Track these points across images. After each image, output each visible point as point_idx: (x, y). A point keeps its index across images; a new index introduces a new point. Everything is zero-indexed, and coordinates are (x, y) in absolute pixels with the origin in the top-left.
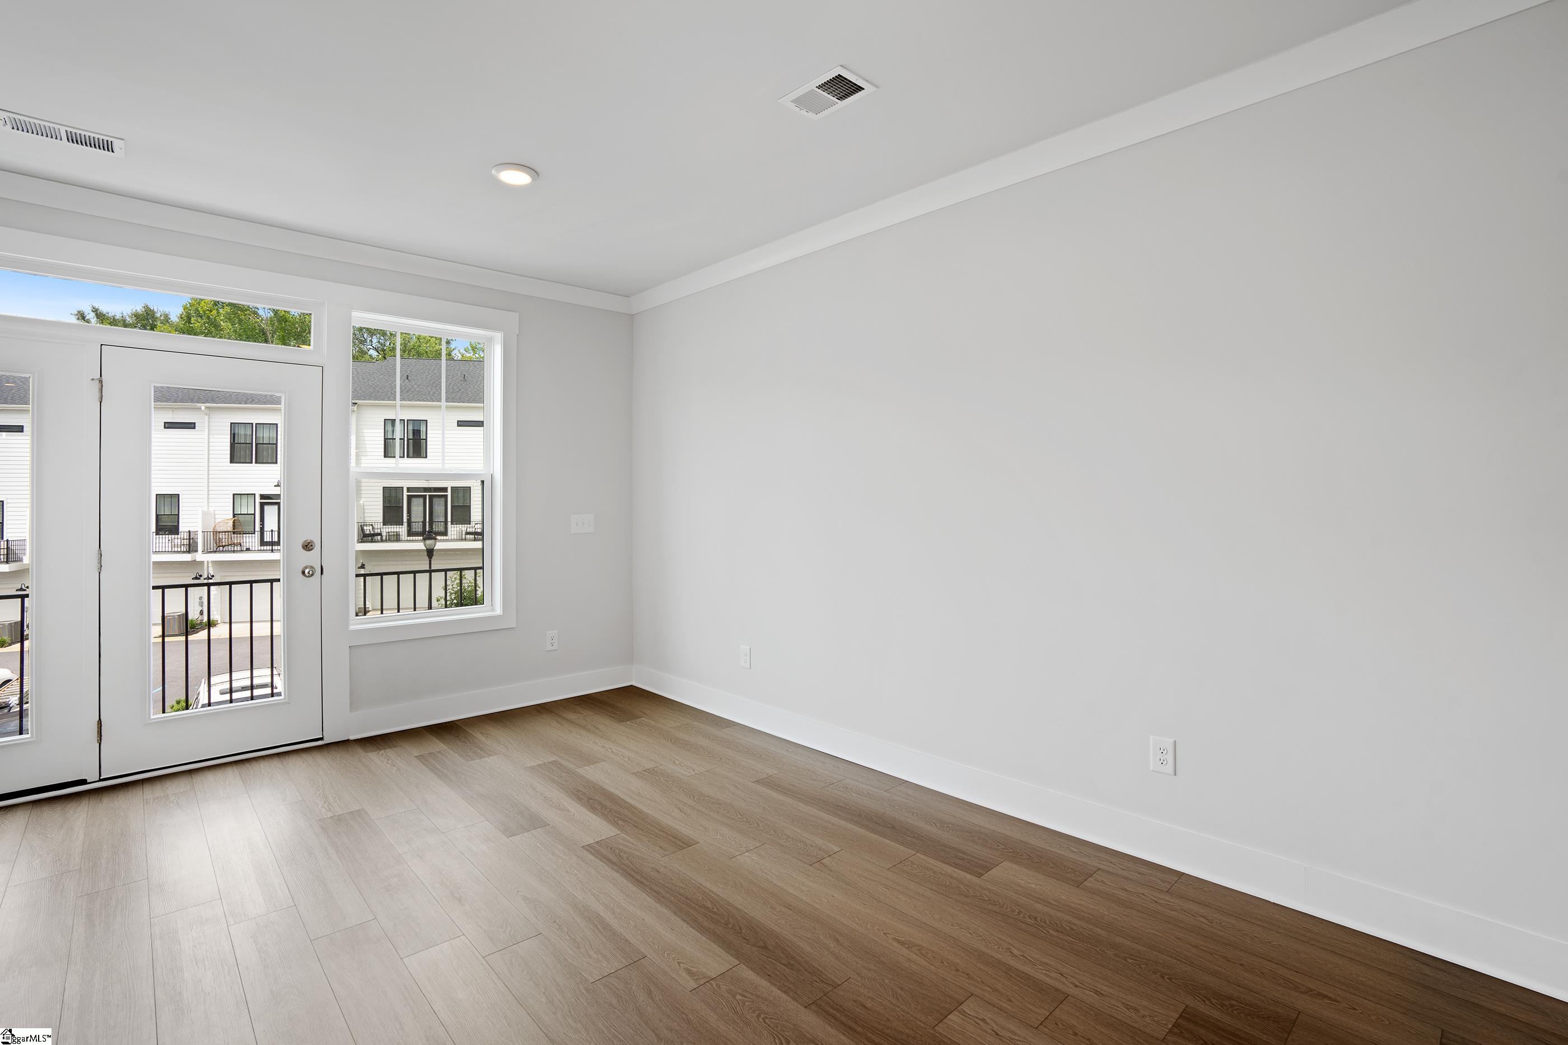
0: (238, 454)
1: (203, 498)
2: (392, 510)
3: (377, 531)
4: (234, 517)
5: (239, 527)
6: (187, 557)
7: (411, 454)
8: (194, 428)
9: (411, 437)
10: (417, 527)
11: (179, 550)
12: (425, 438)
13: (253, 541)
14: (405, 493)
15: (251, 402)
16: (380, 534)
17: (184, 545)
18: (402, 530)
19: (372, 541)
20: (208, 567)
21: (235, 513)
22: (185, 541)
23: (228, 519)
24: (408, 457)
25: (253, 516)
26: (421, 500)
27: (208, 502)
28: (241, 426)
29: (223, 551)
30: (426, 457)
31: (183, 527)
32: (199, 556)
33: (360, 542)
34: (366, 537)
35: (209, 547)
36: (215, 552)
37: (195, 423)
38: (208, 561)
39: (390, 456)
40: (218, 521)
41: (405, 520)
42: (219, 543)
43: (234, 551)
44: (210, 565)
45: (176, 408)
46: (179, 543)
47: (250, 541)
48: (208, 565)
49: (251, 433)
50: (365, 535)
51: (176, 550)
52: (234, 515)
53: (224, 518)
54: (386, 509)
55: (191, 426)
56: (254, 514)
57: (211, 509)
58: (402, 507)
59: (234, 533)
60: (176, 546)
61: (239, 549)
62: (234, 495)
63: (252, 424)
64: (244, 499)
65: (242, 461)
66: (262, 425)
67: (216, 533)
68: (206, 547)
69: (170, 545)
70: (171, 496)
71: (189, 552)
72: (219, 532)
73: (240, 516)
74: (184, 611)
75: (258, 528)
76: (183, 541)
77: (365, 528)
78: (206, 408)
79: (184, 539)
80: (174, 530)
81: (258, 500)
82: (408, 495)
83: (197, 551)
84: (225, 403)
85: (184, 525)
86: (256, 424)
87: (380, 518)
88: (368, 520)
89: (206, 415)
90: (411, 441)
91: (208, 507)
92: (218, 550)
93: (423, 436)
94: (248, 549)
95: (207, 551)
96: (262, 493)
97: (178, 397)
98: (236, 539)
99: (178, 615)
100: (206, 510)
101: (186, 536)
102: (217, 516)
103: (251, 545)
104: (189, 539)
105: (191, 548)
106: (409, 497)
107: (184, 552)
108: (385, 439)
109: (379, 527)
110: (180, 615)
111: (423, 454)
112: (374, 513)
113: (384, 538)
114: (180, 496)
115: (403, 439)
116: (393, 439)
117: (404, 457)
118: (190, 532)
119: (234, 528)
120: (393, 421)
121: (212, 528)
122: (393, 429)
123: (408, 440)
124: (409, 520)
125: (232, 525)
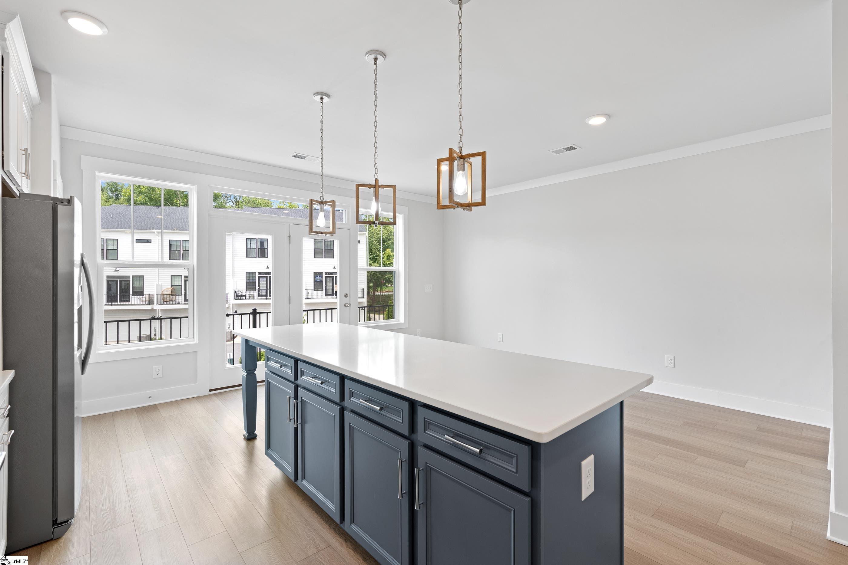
0: (173, 255)
1: (156, 278)
2: (251, 284)
3: (243, 294)
4: (171, 287)
5: (175, 291)
6: (149, 307)
7: (260, 256)
8: (151, 242)
9: (259, 247)
10: (263, 292)
11: (145, 303)
12: (266, 248)
13: (182, 299)
14: (257, 275)
15: (179, 229)
16: (245, 296)
17: (147, 301)
18: (256, 293)
19: (241, 299)
20: (158, 312)
21: (172, 285)
22: (148, 299)
23: (169, 288)
24: (258, 257)
25: (181, 286)
26: (265, 279)
27: (159, 280)
28: (174, 242)
29: (166, 304)
30: (267, 257)
31: (146, 292)
32: (155, 307)
33: (235, 300)
34: (238, 297)
35: (160, 302)
36: (163, 304)
37: (151, 240)
38: (158, 309)
39: (249, 256)
40: (163, 289)
41: (257, 288)
42: (164, 301)
43: (172, 304)
44: (160, 311)
45: (141, 232)
46: (145, 300)
47: (181, 299)
48: (158, 311)
49: (179, 244)
50: (237, 296)
51: (143, 303)
52: (172, 286)
53: (166, 287)
54: (247, 283)
55: (149, 241)
56: (182, 286)
57: (160, 283)
58: (255, 282)
59: (172, 295)
60: (143, 301)
61: (175, 303)
62: (171, 276)
63: (180, 240)
64: (177, 279)
65: (175, 259)
66: (185, 241)
67: (163, 295)
68: (158, 302)
69: (140, 301)
70: (140, 276)
71: (150, 304)
72: (165, 295)
73: (175, 286)
74: (149, 334)
75: (183, 293)
76: (146, 299)
77: (238, 292)
78: (157, 232)
79: (147, 298)
80: (141, 293)
81: (183, 279)
82: (258, 276)
83: (154, 304)
84: (166, 230)
85: (146, 291)
86: (182, 240)
87: (244, 288)
88: (239, 288)
89: (157, 236)
90: (260, 249)
91: (159, 282)
92: (164, 303)
93: (266, 247)
94: (179, 303)
95: (158, 304)
96: (185, 275)
97: (142, 226)
98: (173, 298)
99: (146, 336)
100: (157, 284)
101: (148, 296)
102: (163, 287)
103: (181, 301)
104: (150, 298)
105: (151, 302)
106: (259, 277)
107: (147, 304)
108: (247, 248)
109: (244, 292)
110: (147, 336)
111: (266, 256)
112: (242, 286)
113: (247, 298)
114: (144, 276)
115: (256, 248)
116: (250, 248)
117: (256, 257)
118: (150, 294)
119: (171, 293)
120: (251, 239)
121: (161, 293)
122: (251, 244)
123: (258, 249)
124: (259, 289)
125: (171, 291)
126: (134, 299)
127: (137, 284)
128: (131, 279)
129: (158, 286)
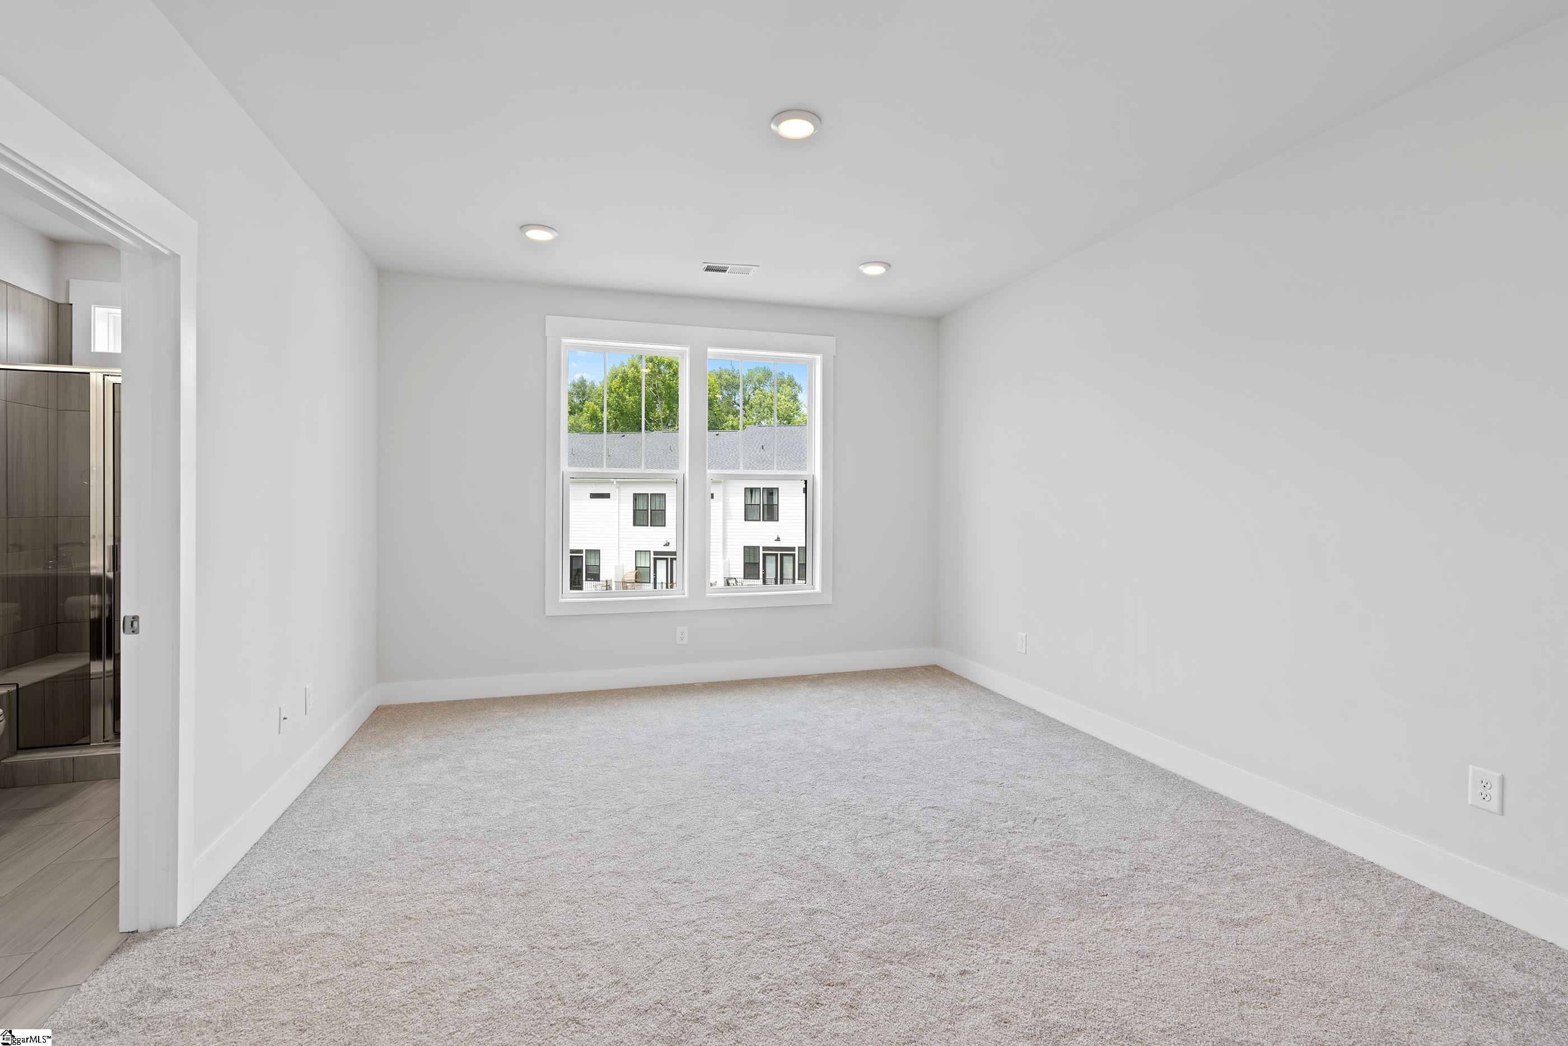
0: (639, 519)
1: (616, 554)
2: (751, 567)
5: (639, 577)
8: (609, 498)
9: (766, 503)
10: (771, 578)
11: (601, 593)
12: (776, 503)
14: (761, 552)
17: (604, 589)
18: (759, 582)
21: (638, 565)
23: (632, 572)
24: (763, 520)
26: (774, 558)
27: (619, 558)
28: (640, 496)
30: (778, 521)
31: (603, 577)
35: (620, 591)
37: (610, 493)
39: (749, 519)
40: (626, 572)
41: (761, 574)
45: (597, 483)
46: (601, 589)
47: (646, 589)
49: (647, 503)
51: (599, 593)
52: (636, 568)
53: (629, 570)
54: (746, 565)
56: (650, 567)
57: (621, 563)
58: (759, 563)
59: (636, 581)
60: (599, 590)
62: (636, 551)
63: (648, 494)
64: (643, 555)
65: (641, 524)
66: (654, 496)
67: (624, 581)
69: (595, 589)
70: (595, 551)
72: (626, 581)
73: (640, 568)
75: (652, 579)
77: (730, 579)
78: (617, 483)
79: (604, 585)
81: (652, 556)
85: (603, 574)
86: (650, 496)
87: (741, 573)
88: (732, 573)
89: (617, 488)
90: (766, 507)
91: (619, 561)
96: (655, 551)
98: (637, 586)
100: (618, 564)
102: (625, 568)
104: (608, 585)
105: (609, 591)
106: (764, 555)
108: (746, 505)
111: (776, 518)
112: (738, 570)
114: (600, 551)
115: (760, 505)
116: (751, 505)
117: (760, 520)
118: (607, 581)
119: (636, 579)
120: (752, 490)
121: (622, 577)
122: (752, 496)
123: (763, 505)
124: (764, 575)
125: (634, 576)
126: (588, 586)
127: (592, 562)
128: (584, 555)
129: (617, 568)
